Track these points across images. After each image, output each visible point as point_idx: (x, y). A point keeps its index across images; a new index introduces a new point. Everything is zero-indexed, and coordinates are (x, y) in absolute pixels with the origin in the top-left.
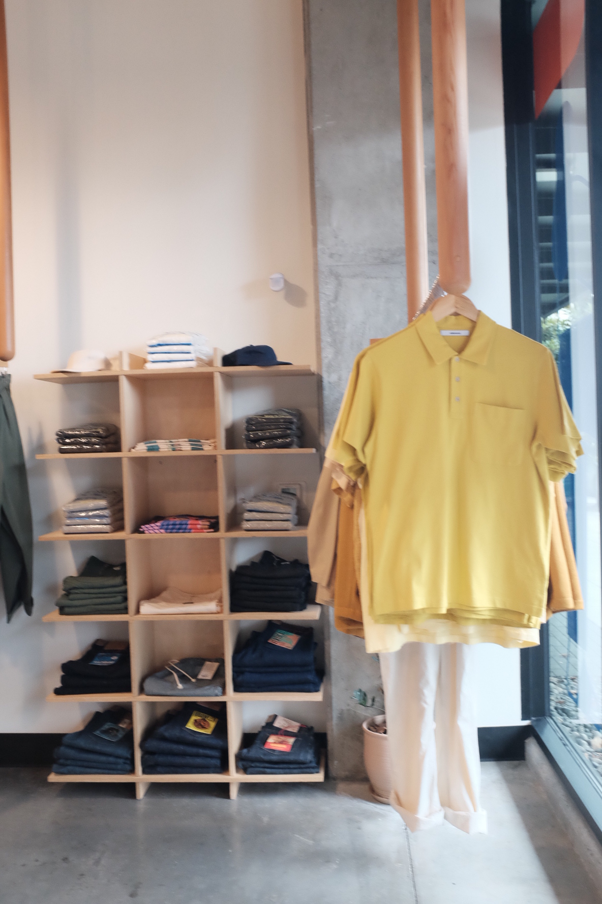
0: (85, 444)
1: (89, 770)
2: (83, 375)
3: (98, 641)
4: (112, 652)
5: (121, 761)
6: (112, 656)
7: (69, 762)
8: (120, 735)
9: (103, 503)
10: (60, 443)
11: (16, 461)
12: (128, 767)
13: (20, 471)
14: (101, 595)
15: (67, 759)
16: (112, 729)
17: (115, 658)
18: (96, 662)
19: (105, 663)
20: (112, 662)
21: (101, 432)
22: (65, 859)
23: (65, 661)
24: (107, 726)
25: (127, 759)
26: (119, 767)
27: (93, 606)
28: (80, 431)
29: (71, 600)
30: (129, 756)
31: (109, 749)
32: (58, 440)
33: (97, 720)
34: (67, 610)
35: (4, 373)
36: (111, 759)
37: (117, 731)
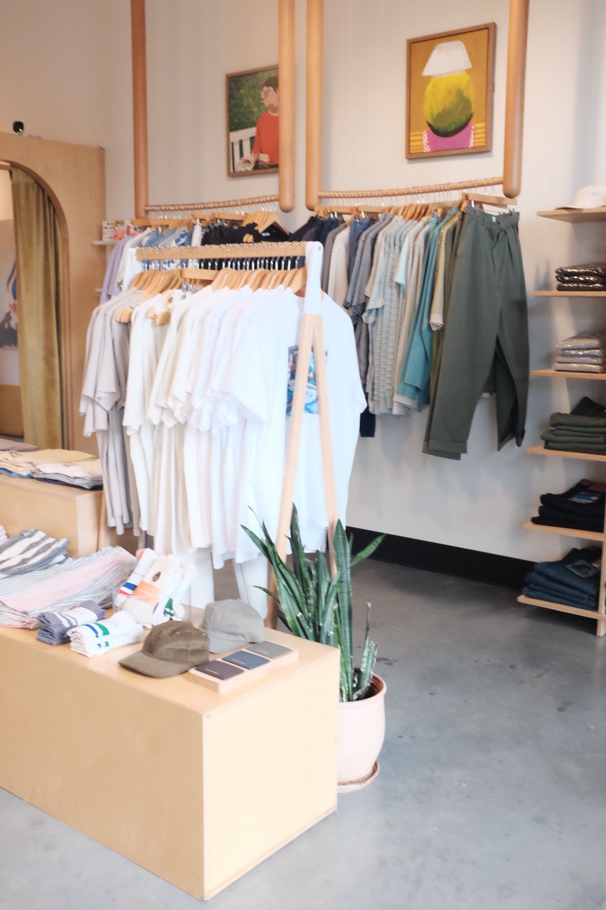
0: (582, 282)
1: (555, 599)
2: (585, 212)
3: (583, 480)
4: (594, 493)
5: (586, 596)
6: (592, 496)
7: (537, 588)
8: (591, 573)
9: (595, 342)
10: (559, 280)
11: (518, 297)
12: (592, 604)
13: (520, 306)
14: (585, 434)
15: (536, 584)
16: (585, 566)
17: (595, 498)
18: (576, 499)
19: (583, 501)
20: (589, 502)
21: (600, 271)
22: (512, 667)
23: (544, 493)
24: (579, 563)
25: (592, 596)
26: (584, 601)
27: (577, 444)
28: (579, 269)
29: (555, 435)
30: (594, 593)
31: (575, 583)
32: (557, 277)
33: (573, 556)
34: (550, 444)
35: (512, 210)
36: (577, 593)
37: (589, 569)
